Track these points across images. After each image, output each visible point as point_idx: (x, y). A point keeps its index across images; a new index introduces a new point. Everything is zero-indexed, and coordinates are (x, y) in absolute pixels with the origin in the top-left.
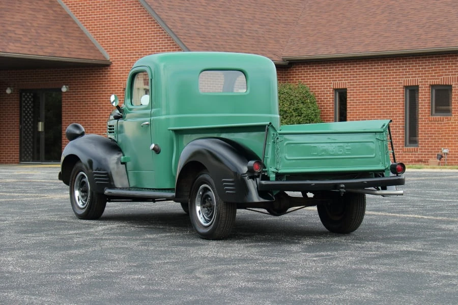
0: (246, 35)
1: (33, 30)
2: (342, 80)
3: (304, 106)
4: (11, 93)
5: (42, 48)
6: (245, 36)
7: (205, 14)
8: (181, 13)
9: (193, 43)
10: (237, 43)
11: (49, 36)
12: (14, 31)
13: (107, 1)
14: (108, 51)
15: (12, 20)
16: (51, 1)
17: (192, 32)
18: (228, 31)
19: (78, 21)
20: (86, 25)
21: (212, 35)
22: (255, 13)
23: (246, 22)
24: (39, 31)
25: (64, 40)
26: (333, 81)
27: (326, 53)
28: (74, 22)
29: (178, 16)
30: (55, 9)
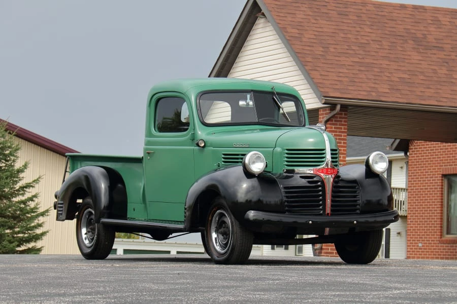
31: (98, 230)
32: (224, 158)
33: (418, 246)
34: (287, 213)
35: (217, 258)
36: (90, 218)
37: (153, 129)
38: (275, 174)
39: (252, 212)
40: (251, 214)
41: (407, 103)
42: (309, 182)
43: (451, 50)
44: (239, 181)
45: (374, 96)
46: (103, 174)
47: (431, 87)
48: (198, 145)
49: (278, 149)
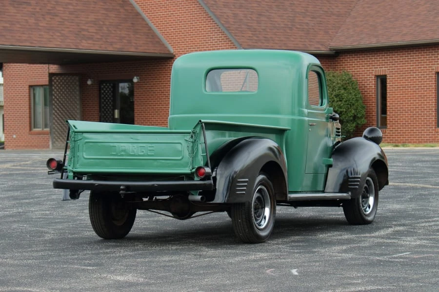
0: (297, 28)
1: (105, 28)
2: (382, 68)
3: (346, 92)
4: (91, 84)
5: (111, 44)
6: (295, 29)
7: (258, 10)
8: (234, 9)
9: (243, 36)
10: (285, 35)
11: (119, 32)
12: (87, 29)
13: (182, 1)
14: (172, 45)
15: (86, 19)
16: (123, 1)
17: (243, 26)
18: (279, 24)
19: (146, 18)
20: (154, 22)
21: (262, 29)
22: (308, 6)
23: (297, 15)
24: (110, 29)
25: (132, 36)
26: (375, 68)
27: (368, 42)
28: (143, 19)
29: (231, 12)
30: (126, 8)
33: (13, 137)
43: (36, 5)
47: (25, 32)
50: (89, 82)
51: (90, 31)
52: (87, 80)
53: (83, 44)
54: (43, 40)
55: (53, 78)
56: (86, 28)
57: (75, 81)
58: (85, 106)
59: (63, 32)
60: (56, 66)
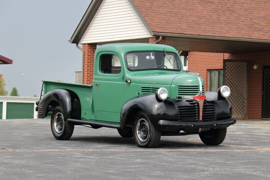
4: (257, 69)
31: (65, 125)
32: (142, 89)
34: (179, 121)
35: (140, 144)
36: (59, 117)
37: (99, 72)
38: (172, 99)
39: (162, 121)
40: (161, 122)
41: (197, 35)
42: (191, 104)
43: (219, 3)
44: (153, 103)
45: (179, 31)
46: (67, 94)
47: (209, 25)
48: (127, 81)
49: (173, 86)
50: (255, 67)
51: (261, 24)
52: (253, 66)
53: (255, 35)
54: (222, 31)
55: (227, 64)
56: (258, 22)
57: (244, 66)
58: (251, 86)
59: (239, 25)
60: (228, 54)
